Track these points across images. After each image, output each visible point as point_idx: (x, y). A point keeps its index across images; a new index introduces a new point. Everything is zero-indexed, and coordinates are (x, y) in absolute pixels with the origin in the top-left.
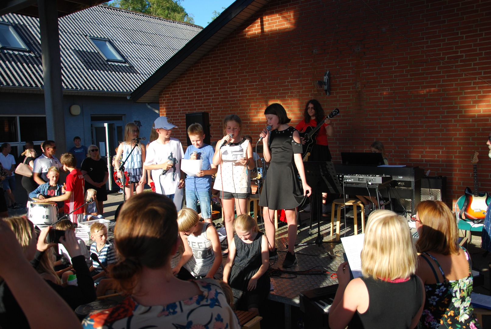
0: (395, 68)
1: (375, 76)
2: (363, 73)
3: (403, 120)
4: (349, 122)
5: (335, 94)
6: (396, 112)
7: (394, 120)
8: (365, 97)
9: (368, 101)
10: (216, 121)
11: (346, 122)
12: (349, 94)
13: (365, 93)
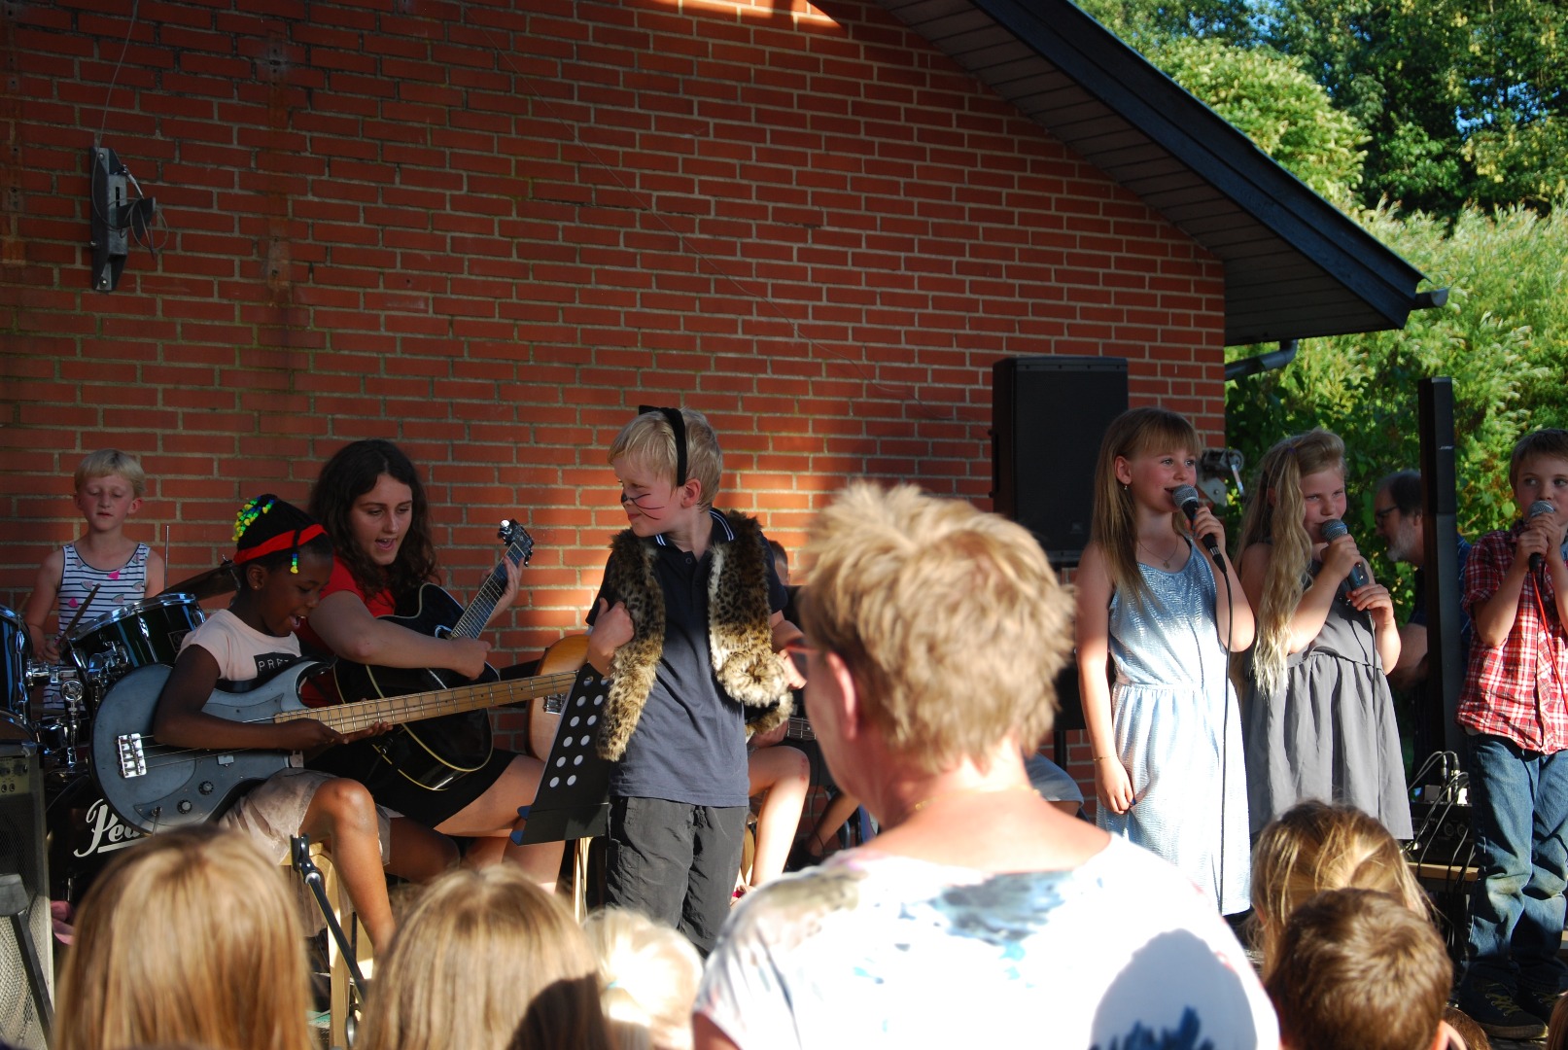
0: (456, 203)
1: (361, 223)
2: (302, 198)
3: (490, 465)
4: (225, 456)
5: (143, 290)
6: (461, 422)
8: (311, 327)
9: (329, 350)
12: (224, 301)
13: (311, 308)
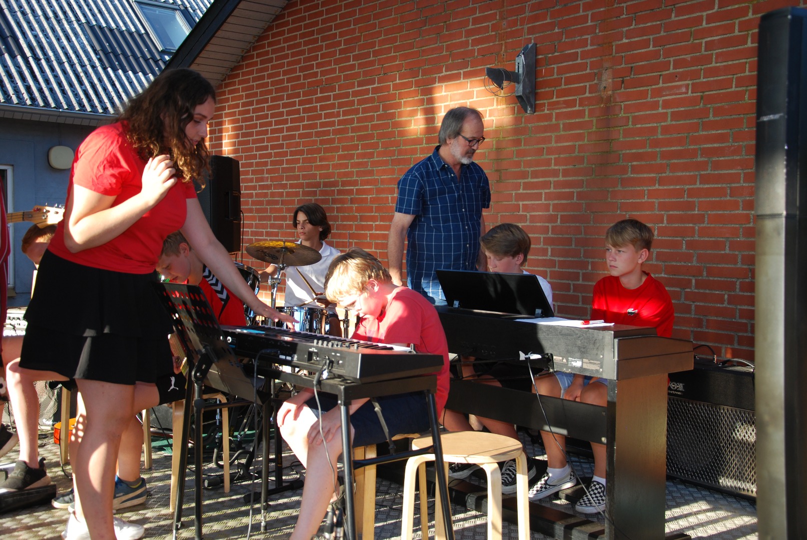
0: (710, 19)
1: (651, 48)
2: (619, 43)
3: (724, 185)
4: (579, 190)
5: (548, 110)
6: (706, 159)
7: (700, 184)
8: (622, 114)
9: (630, 126)
10: (292, 186)
11: (572, 190)
12: (581, 108)
13: (622, 104)
